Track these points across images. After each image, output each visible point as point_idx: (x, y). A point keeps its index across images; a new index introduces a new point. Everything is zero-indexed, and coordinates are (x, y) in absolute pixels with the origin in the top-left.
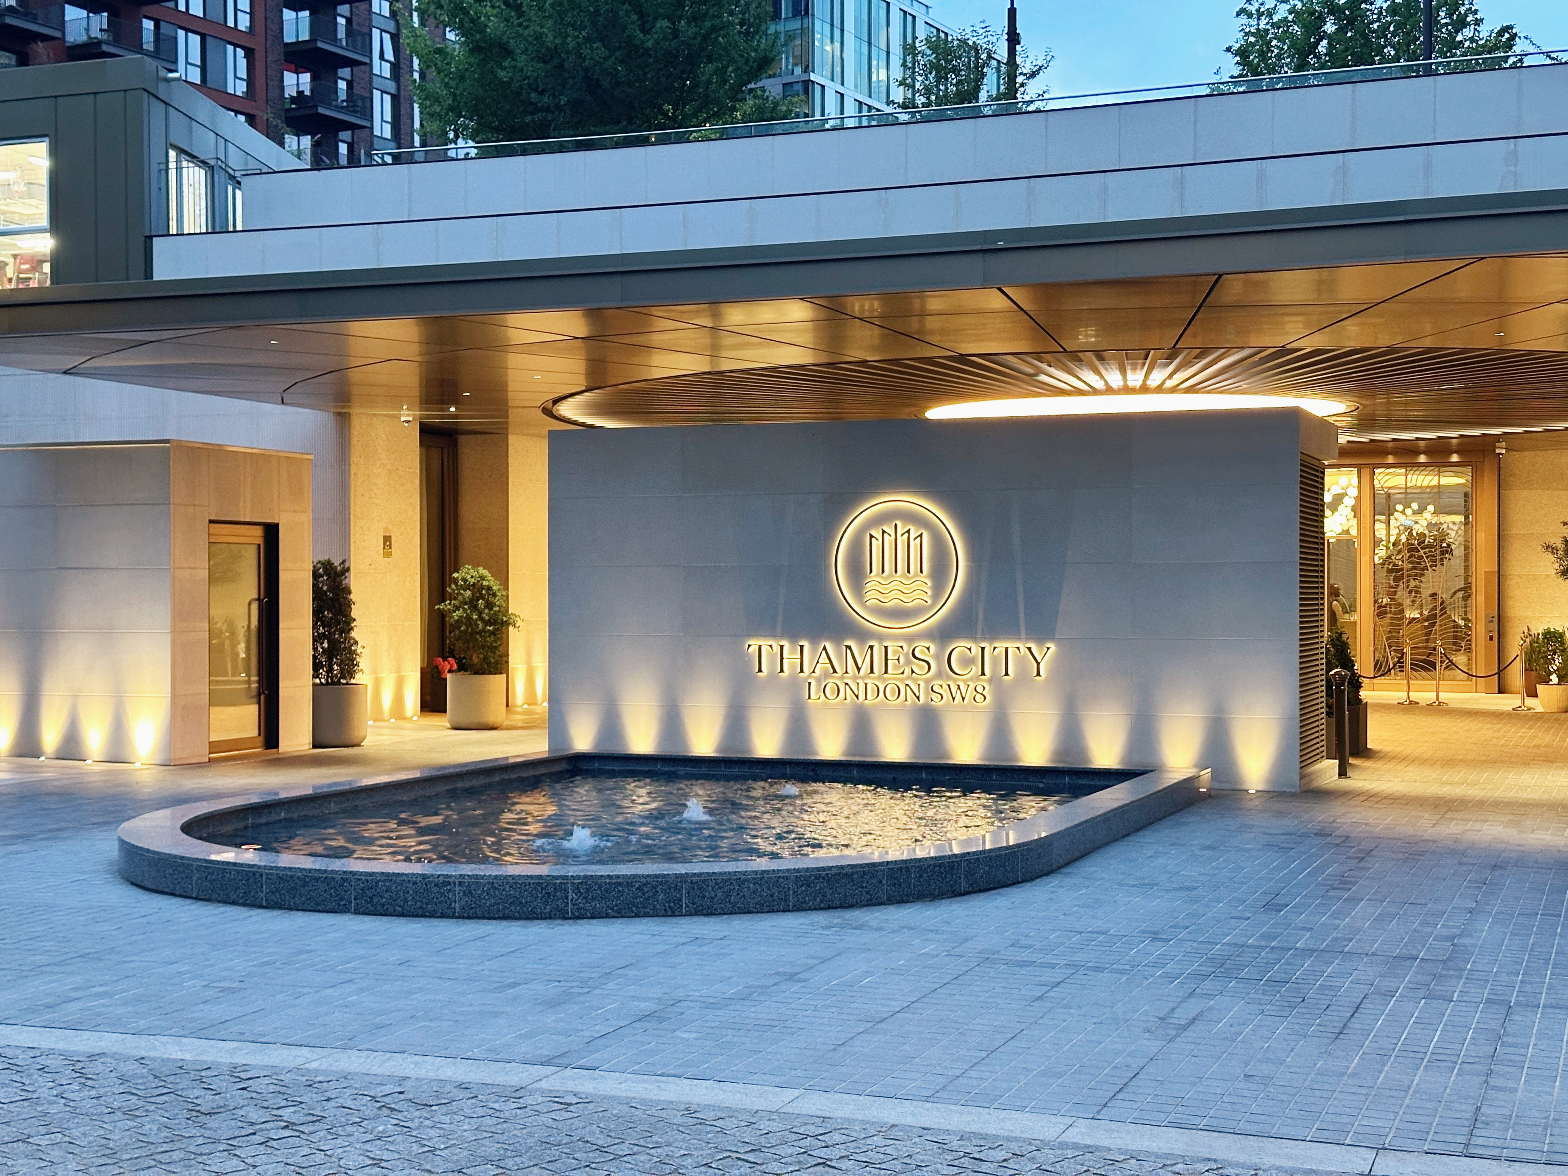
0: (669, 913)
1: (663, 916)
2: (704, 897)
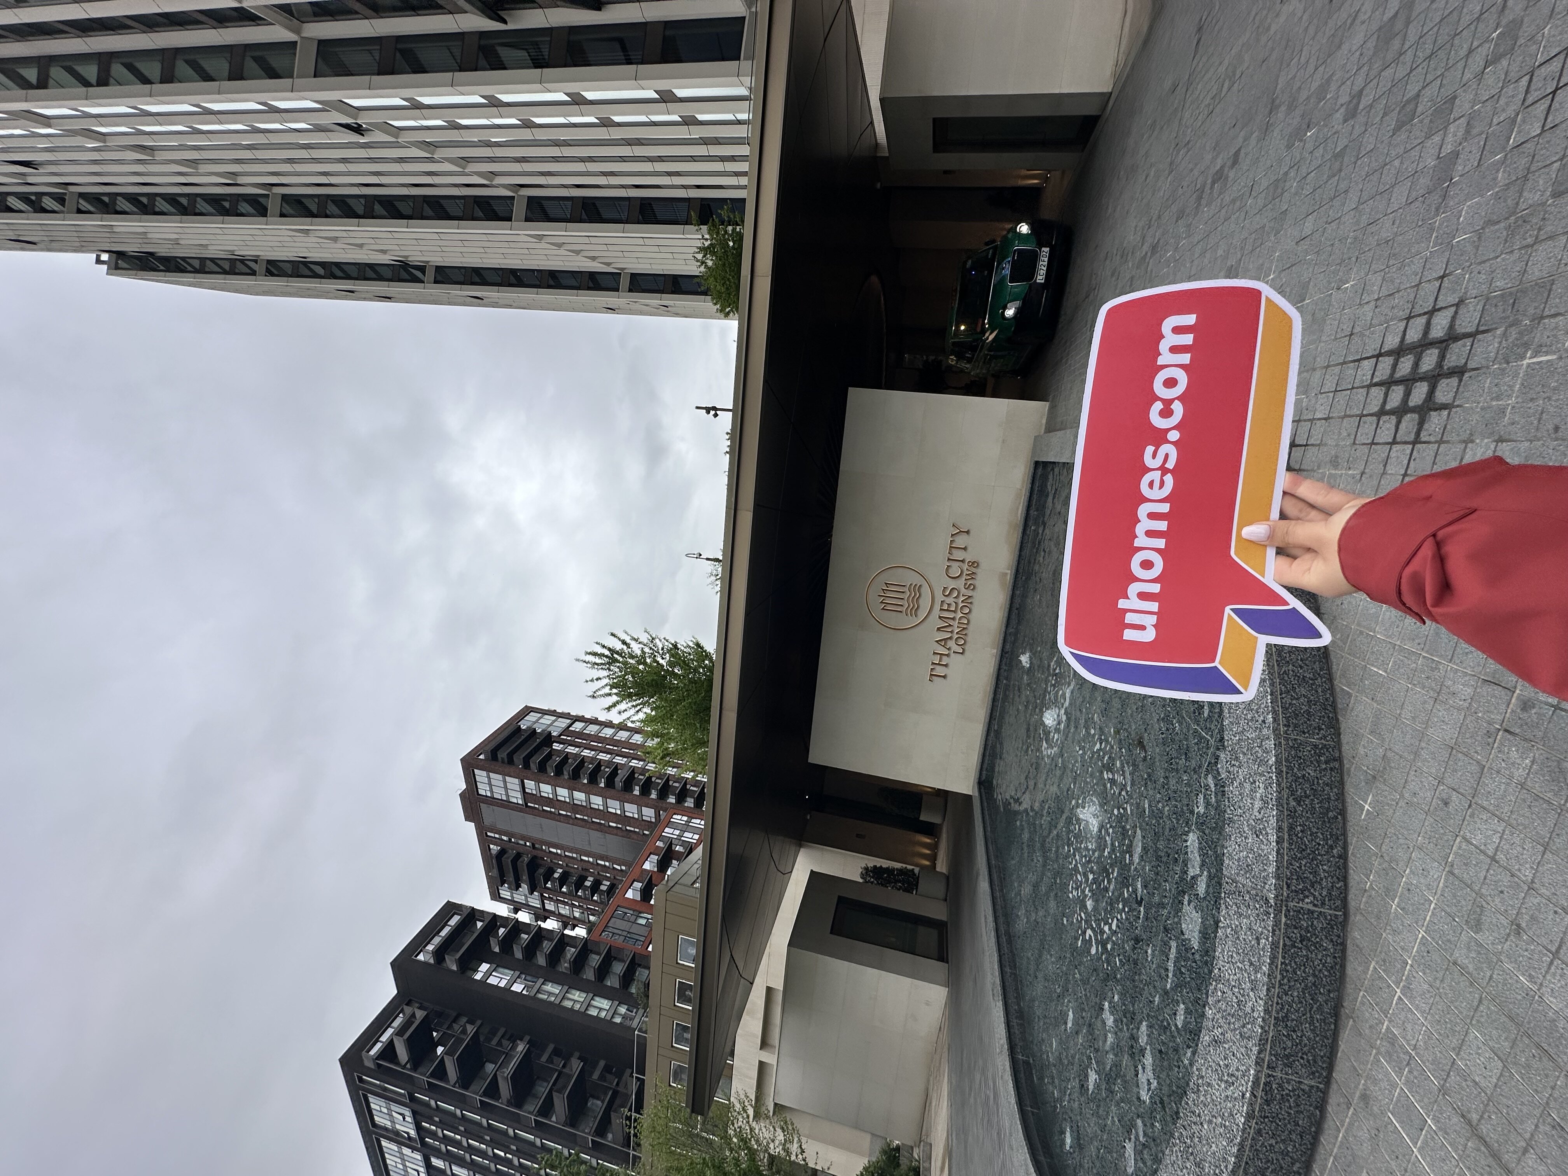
0: (1336, 764)
1: (1342, 773)
2: (1308, 713)
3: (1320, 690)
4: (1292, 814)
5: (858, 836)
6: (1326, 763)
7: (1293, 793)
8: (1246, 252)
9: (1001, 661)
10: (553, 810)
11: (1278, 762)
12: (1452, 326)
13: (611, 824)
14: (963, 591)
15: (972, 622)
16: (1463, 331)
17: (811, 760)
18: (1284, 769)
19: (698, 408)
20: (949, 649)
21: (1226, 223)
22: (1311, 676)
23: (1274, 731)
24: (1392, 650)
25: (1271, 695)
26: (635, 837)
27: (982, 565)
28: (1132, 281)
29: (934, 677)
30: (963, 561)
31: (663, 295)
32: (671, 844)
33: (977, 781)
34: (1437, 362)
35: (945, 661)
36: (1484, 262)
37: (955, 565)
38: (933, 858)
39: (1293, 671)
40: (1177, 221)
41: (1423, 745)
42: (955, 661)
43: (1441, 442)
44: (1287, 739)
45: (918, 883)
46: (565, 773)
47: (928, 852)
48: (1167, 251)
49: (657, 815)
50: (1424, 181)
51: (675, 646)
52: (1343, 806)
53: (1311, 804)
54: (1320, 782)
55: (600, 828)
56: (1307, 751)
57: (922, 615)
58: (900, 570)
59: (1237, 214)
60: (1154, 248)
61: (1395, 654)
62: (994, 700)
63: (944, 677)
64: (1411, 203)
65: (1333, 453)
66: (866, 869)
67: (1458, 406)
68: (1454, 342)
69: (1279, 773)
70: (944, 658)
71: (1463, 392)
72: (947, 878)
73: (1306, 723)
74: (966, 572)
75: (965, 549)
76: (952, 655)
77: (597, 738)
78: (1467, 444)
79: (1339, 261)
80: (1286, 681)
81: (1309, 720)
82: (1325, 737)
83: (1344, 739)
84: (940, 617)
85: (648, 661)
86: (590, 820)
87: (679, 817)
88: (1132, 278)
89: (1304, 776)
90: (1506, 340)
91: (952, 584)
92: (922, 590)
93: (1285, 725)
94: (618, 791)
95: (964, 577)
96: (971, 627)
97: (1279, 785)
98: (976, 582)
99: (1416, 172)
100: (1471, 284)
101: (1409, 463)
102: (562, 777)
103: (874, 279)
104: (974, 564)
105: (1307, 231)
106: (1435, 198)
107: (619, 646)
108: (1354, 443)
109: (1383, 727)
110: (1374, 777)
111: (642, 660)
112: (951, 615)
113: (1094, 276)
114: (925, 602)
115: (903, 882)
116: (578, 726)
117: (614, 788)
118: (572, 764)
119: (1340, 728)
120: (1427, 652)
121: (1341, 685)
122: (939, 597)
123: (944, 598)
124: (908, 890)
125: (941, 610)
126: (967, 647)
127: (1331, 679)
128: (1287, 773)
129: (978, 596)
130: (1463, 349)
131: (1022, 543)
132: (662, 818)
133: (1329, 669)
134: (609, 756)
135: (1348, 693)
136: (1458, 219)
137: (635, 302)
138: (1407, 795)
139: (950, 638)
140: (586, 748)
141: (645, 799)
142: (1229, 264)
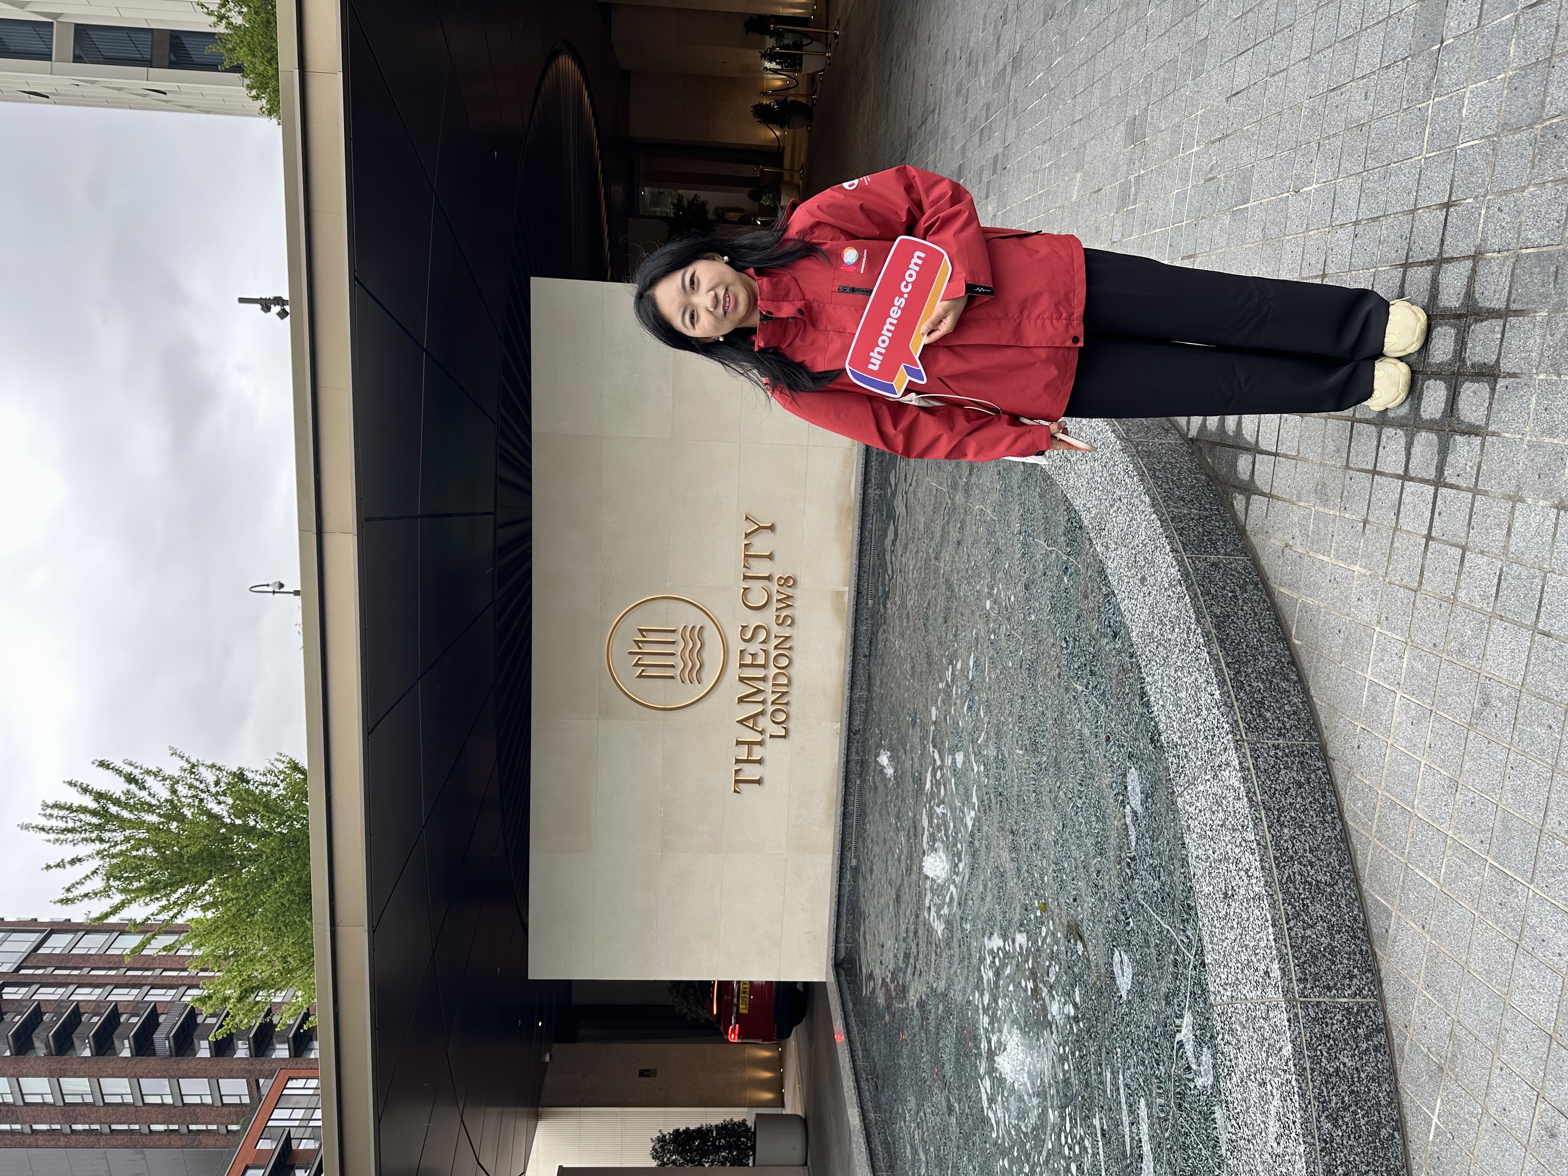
0: (1381, 1038)
1: (1391, 1054)
2: (1331, 949)
3: (1343, 903)
4: (1328, 1146)
5: (643, 1074)
6: (1368, 1038)
7: (1324, 1104)
8: (1154, 99)
9: (848, 748)
10: (17, 1127)
11: (1297, 1052)
12: (1469, 294)
13: (154, 1127)
14: (775, 629)
15: (795, 682)
16: (1487, 304)
17: (531, 977)
18: (1308, 1065)
19: (242, 300)
20: (761, 732)
21: (1118, 41)
22: (1328, 879)
23: (1285, 995)
24: (1442, 844)
25: (1274, 926)
26: (210, 1141)
27: (802, 582)
28: (988, 110)
29: (741, 785)
30: (769, 578)
31: (152, 70)
32: (289, 1139)
33: (831, 962)
34: (1455, 351)
35: (757, 755)
36: (1506, 193)
37: (756, 585)
38: (778, 1085)
39: (1301, 874)
40: (1045, 22)
41: (1508, 1025)
42: (772, 751)
43: (1475, 491)
44: (1305, 1006)
45: (754, 1145)
46: (38, 1044)
47: (767, 1075)
48: (1035, 71)
49: (254, 1088)
50: (1403, 35)
51: (241, 777)
52: (1399, 1113)
53: (1354, 1120)
54: (1363, 1075)
55: (130, 1139)
56: (1336, 1024)
57: (710, 677)
58: (664, 603)
59: (1135, 28)
60: (1016, 61)
61: (1449, 852)
62: (845, 816)
63: (759, 782)
64: (1388, 67)
65: (1317, 475)
66: (662, 1140)
67: (1493, 434)
68: (1476, 321)
69: (1301, 1073)
70: (756, 748)
71: (1499, 411)
72: (804, 1121)
73: (1330, 969)
74: (776, 597)
75: (770, 557)
76: (769, 741)
77: (105, 961)
78: (1515, 503)
79: (1292, 144)
80: (1293, 895)
81: (1333, 963)
82: (1359, 992)
83: (1390, 990)
84: (741, 679)
85: (188, 813)
86: (106, 1129)
87: (300, 1083)
88: (988, 106)
89: (1337, 1070)
90: (1552, 335)
91: (755, 619)
92: (706, 635)
93: (1299, 980)
94: (164, 1058)
95: (775, 605)
96: (795, 690)
97: (1302, 1096)
98: (796, 612)
99: (1390, 17)
100: (1491, 226)
101: (1432, 519)
102: (31, 1055)
103: (566, 63)
104: (789, 581)
105: (1241, 82)
106: (1421, 66)
107: (116, 786)
108: (1347, 467)
109: (1445, 980)
110: (1441, 1069)
111: (174, 812)
112: (760, 673)
113: (931, 88)
114: (713, 656)
115: (729, 1147)
116: (58, 943)
117: (154, 1055)
118: (52, 1023)
119: (1379, 971)
120: (1495, 858)
121: (1372, 891)
122: (736, 645)
123: (743, 646)
124: (739, 1162)
125: (741, 666)
126: (791, 725)
127: (1356, 881)
128: (1313, 1070)
129: (800, 635)
130: (1490, 335)
131: (861, 542)
132: (264, 1091)
133: (1352, 861)
134: (135, 991)
135: (1386, 910)
136: (1460, 110)
137: (93, 82)
138: (1492, 1111)
139: (762, 713)
140: (80, 986)
141: (224, 1062)
142: (1130, 113)
